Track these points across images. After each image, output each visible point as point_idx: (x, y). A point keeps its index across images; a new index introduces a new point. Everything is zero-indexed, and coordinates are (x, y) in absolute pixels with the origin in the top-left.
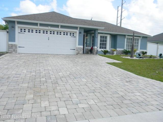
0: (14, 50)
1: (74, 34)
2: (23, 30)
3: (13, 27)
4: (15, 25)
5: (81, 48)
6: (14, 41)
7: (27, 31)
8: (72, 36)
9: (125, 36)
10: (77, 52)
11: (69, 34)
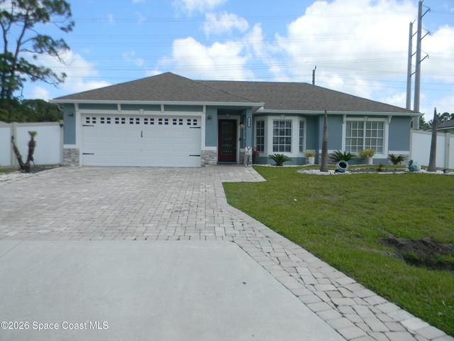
0: (74, 161)
1: (197, 122)
2: (91, 120)
3: (72, 115)
4: (75, 111)
5: (212, 152)
6: (74, 142)
7: (98, 120)
8: (192, 125)
9: (341, 116)
10: (204, 161)
11: (185, 122)
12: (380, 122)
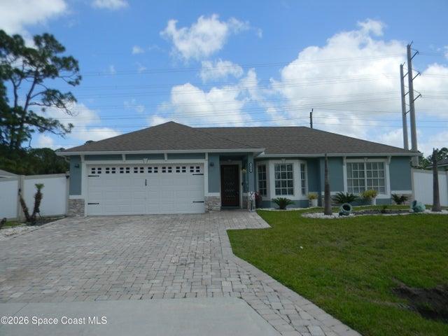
0: (79, 211)
1: (200, 169)
2: (96, 171)
3: (78, 167)
4: (81, 163)
5: (214, 198)
6: (79, 193)
7: (104, 171)
8: (195, 172)
10: (207, 207)
11: (188, 169)
12: (380, 163)
